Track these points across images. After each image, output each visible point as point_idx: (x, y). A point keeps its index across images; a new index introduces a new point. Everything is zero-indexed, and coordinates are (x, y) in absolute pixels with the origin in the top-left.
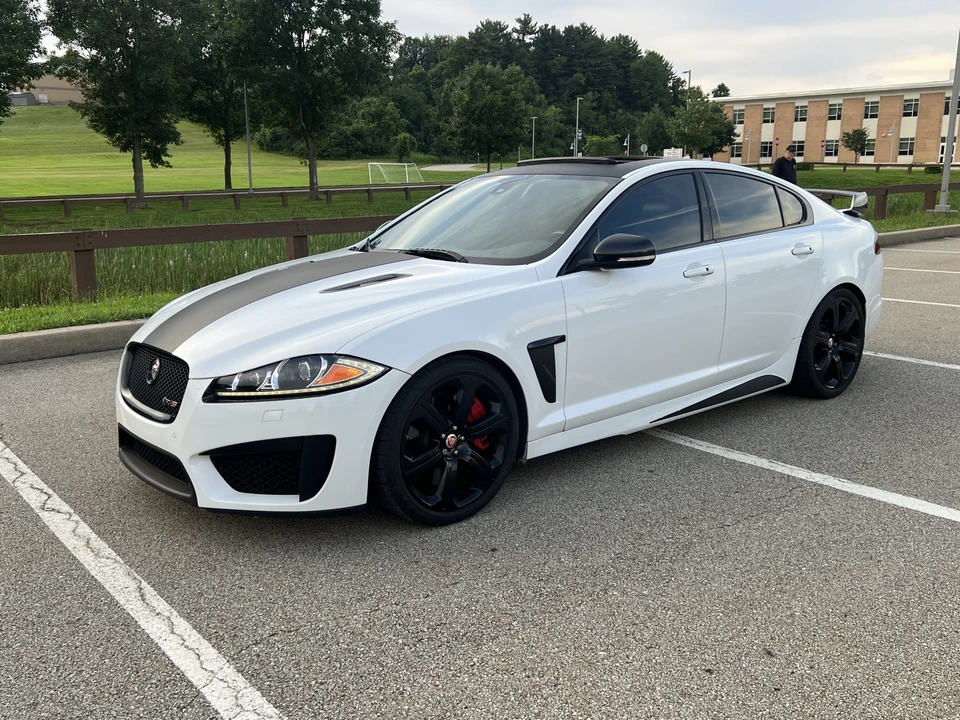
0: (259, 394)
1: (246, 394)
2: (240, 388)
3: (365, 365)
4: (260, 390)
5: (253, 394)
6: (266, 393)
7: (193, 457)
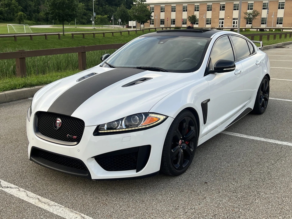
0: (118, 130)
1: (112, 131)
2: (108, 129)
3: (158, 116)
4: (118, 129)
5: (115, 131)
6: (121, 130)
7: (88, 159)
